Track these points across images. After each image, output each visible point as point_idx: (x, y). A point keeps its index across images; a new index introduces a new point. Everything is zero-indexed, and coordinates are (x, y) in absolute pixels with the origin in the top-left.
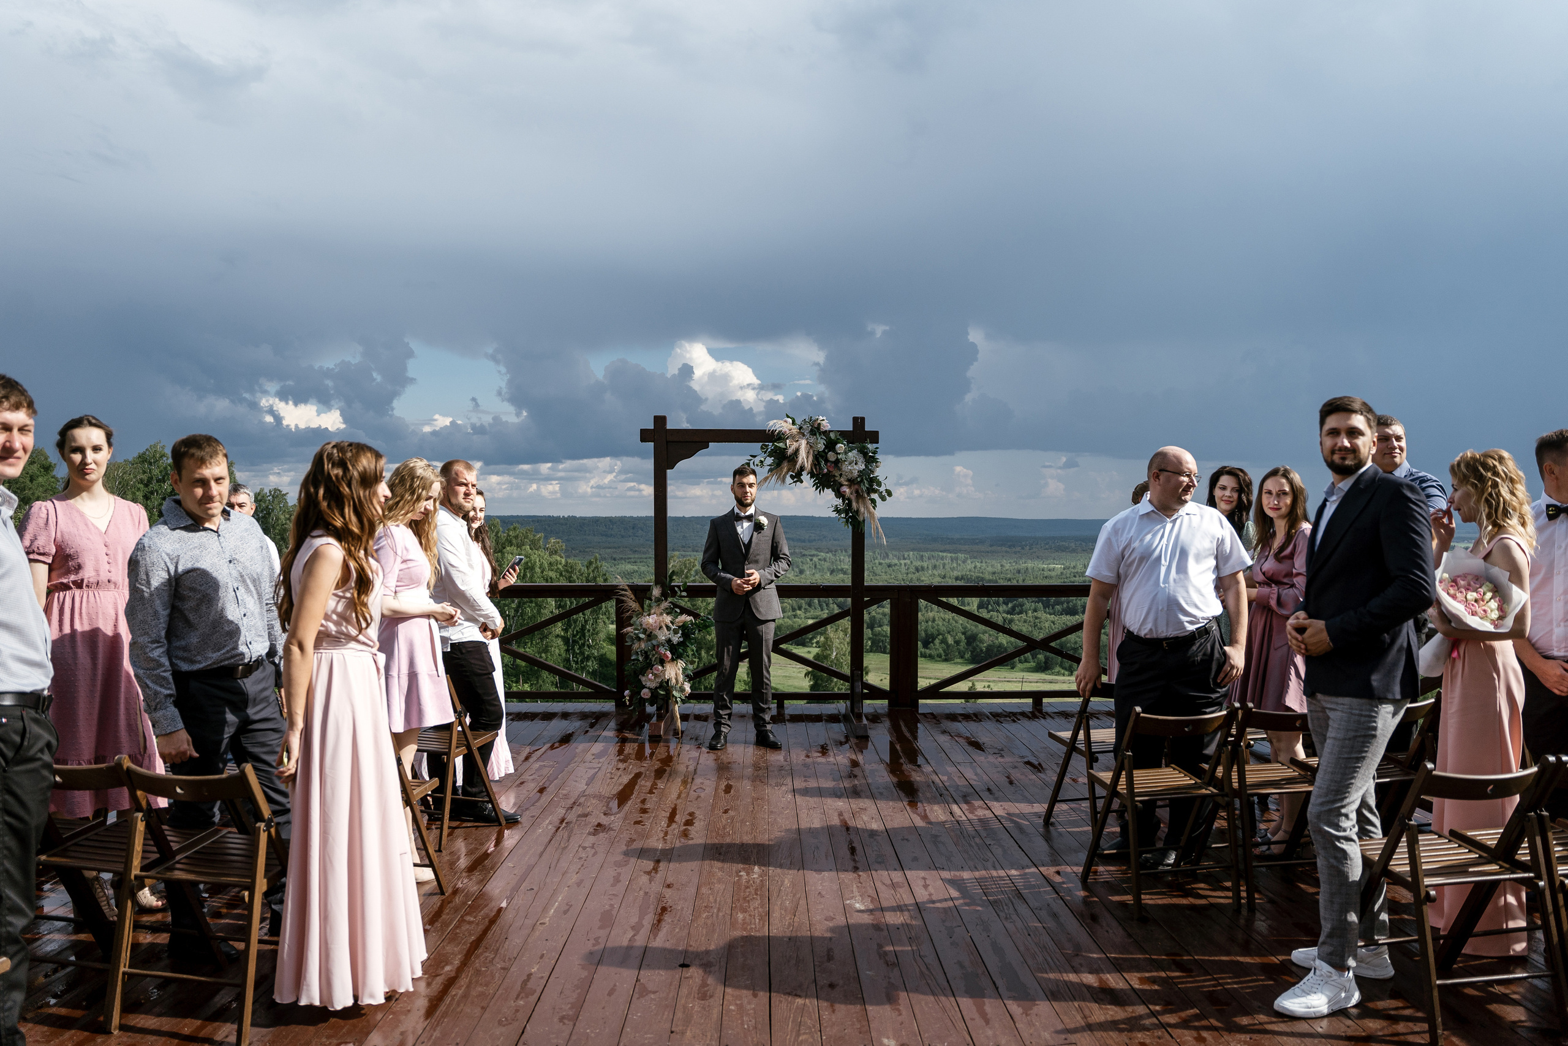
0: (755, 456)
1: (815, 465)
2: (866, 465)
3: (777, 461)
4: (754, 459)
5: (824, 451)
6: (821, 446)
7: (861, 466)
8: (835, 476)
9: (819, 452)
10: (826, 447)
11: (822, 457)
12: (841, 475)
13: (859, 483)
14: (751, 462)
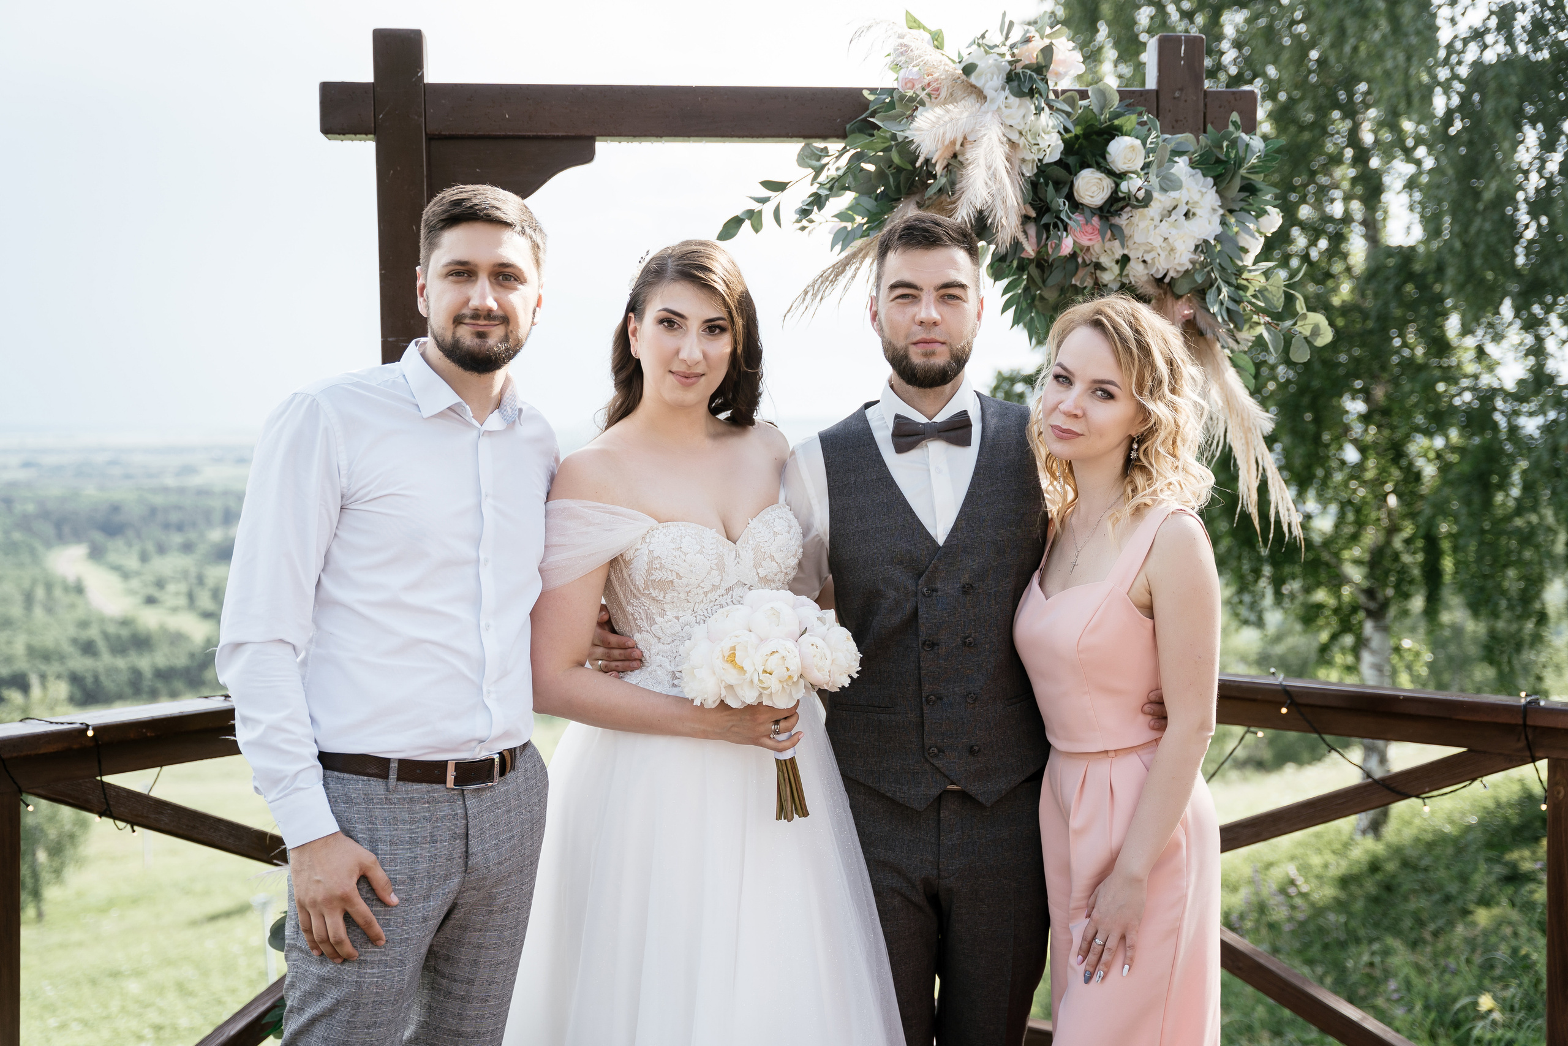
0: (779, 187)
1: (1026, 219)
2: (1223, 223)
3: (869, 203)
4: (776, 197)
5: (1059, 163)
6: (1052, 146)
7: (1207, 225)
8: (1098, 266)
9: (1042, 169)
10: (1069, 146)
11: (1058, 185)
12: (1124, 260)
13: (1201, 293)
14: (768, 210)
